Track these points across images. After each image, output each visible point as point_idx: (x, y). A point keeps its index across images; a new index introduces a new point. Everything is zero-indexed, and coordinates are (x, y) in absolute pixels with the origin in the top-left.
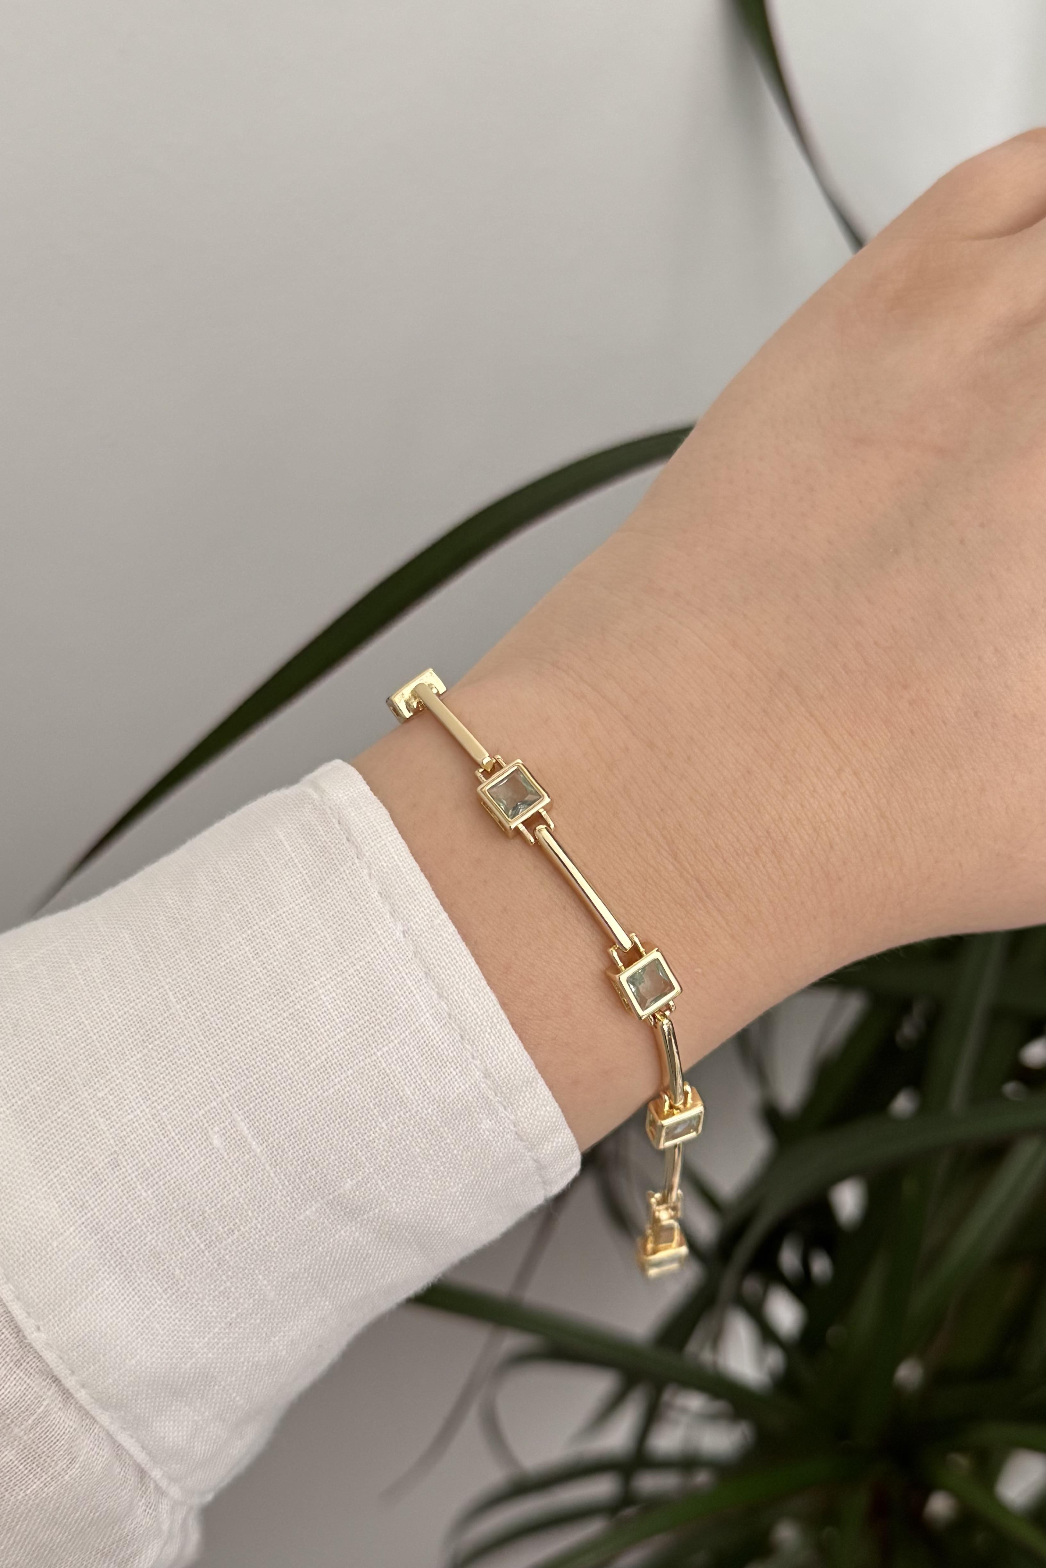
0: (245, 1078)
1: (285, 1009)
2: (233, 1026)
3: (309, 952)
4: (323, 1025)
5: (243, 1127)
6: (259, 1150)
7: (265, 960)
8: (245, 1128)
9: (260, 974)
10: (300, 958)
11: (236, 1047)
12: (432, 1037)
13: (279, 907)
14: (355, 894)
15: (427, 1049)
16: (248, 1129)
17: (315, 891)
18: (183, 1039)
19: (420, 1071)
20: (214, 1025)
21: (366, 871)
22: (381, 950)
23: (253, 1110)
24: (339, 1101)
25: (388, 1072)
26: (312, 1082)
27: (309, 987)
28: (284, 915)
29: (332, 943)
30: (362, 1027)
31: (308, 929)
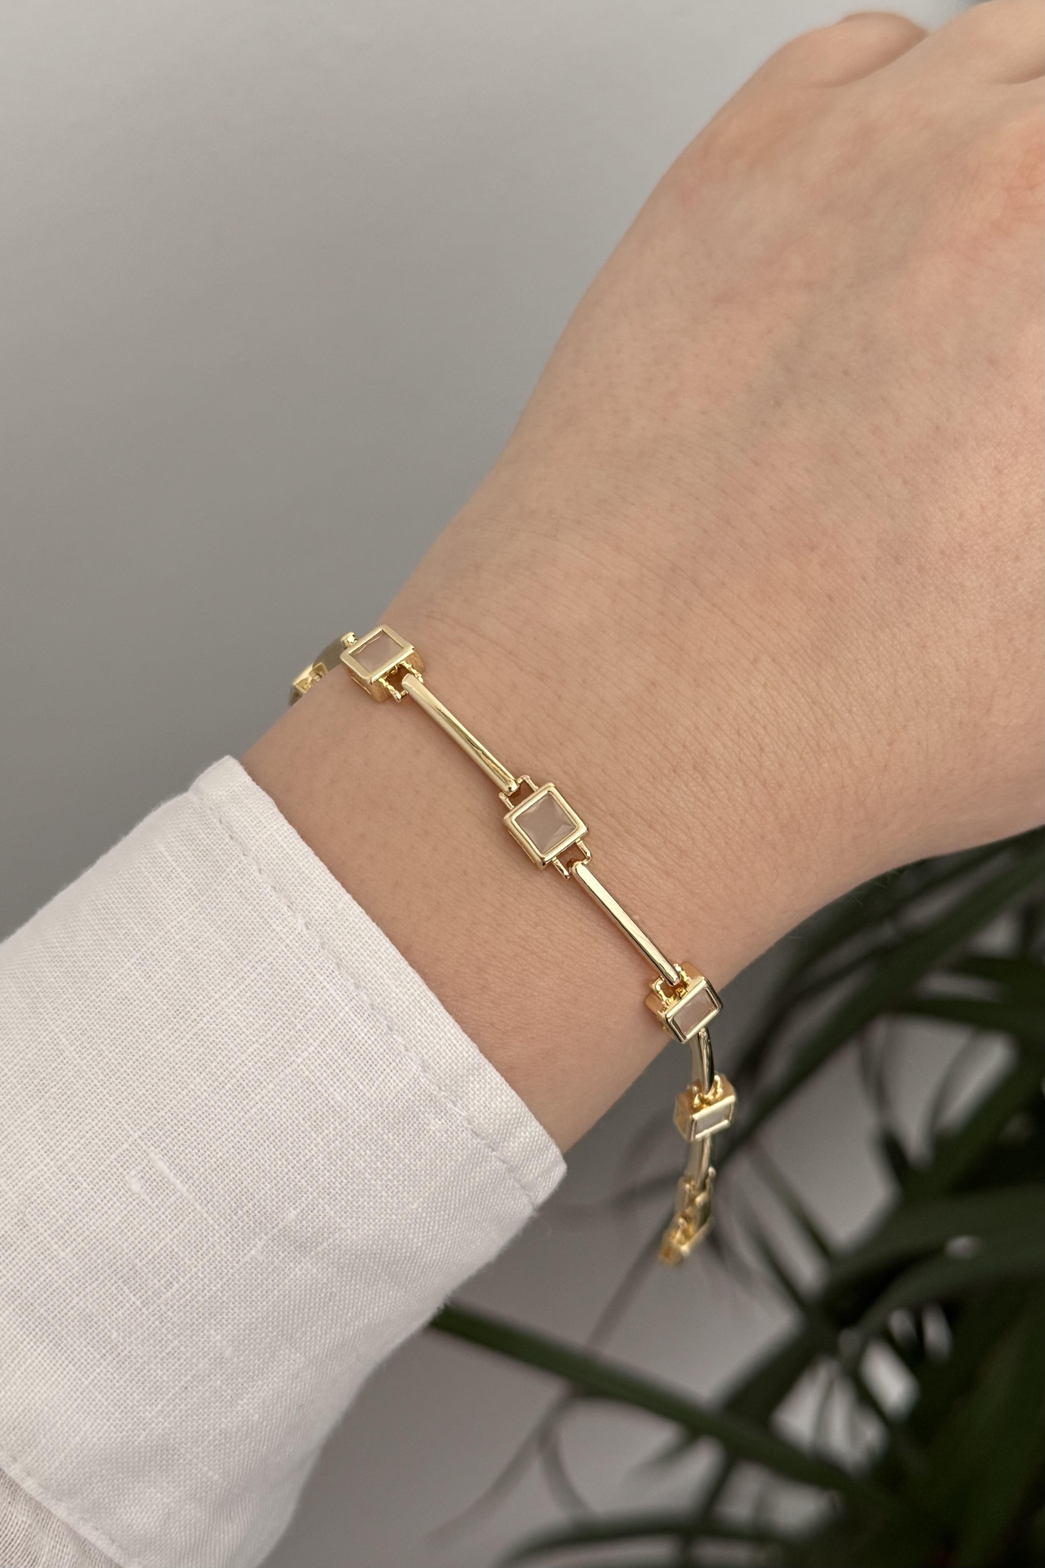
0: (155, 1111)
1: (188, 1029)
2: (134, 1059)
3: (204, 964)
4: (232, 1039)
5: (162, 1166)
6: (184, 1189)
7: (158, 983)
8: (166, 1167)
9: (156, 998)
10: (195, 972)
11: (141, 1080)
12: (356, 1033)
13: (166, 923)
14: (246, 894)
15: (352, 1047)
16: (169, 1168)
17: (202, 899)
18: (81, 1082)
19: (349, 1072)
20: (113, 1060)
21: (255, 867)
22: (283, 948)
23: (170, 1145)
24: (264, 1120)
25: (313, 1079)
26: (230, 1105)
27: (210, 1001)
28: (172, 931)
29: (228, 950)
30: (276, 1035)
31: (200, 940)
